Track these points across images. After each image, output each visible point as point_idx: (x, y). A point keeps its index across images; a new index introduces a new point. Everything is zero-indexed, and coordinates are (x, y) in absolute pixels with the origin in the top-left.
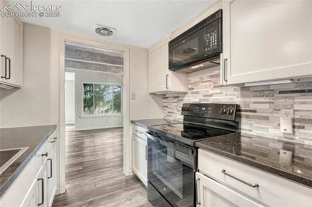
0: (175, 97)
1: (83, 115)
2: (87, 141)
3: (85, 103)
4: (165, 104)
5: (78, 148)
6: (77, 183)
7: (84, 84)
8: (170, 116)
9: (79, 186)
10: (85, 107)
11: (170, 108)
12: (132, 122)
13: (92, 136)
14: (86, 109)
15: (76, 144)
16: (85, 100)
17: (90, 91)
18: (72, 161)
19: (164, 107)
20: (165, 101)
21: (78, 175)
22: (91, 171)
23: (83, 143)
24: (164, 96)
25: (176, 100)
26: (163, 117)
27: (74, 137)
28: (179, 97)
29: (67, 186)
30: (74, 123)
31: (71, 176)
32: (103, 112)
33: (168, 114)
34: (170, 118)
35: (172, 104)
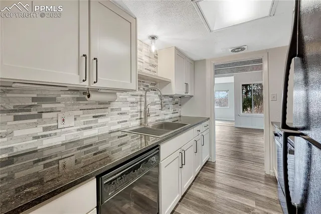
1: (242, 113)
12: (272, 123)
30: (234, 120)
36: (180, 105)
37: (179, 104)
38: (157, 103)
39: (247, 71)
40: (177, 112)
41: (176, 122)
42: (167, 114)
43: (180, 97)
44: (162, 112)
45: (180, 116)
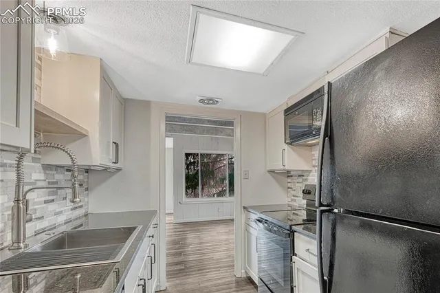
0: (299, 176)
1: (184, 199)
2: (191, 238)
3: (187, 182)
4: (289, 185)
5: (179, 246)
6: (178, 282)
7: (186, 154)
8: (295, 200)
9: (181, 284)
10: (187, 188)
11: (294, 190)
12: (244, 208)
13: (198, 231)
14: (190, 191)
15: (175, 240)
16: (187, 177)
17: (194, 162)
18: (171, 260)
19: (288, 188)
20: (289, 180)
21: (180, 275)
22: (195, 271)
23: (185, 239)
24: (288, 174)
25: (300, 180)
26: (287, 202)
27: (172, 231)
28: (303, 176)
29: (167, 284)
30: (172, 211)
31: (171, 275)
32: (214, 196)
33: (293, 198)
34: (294, 204)
35: (297, 185)
36: (87, 189)
37: (85, 186)
38: (40, 184)
39: (195, 133)
40: (81, 206)
41: (80, 229)
42: (61, 212)
43: (87, 171)
44: (51, 207)
45: (86, 215)
